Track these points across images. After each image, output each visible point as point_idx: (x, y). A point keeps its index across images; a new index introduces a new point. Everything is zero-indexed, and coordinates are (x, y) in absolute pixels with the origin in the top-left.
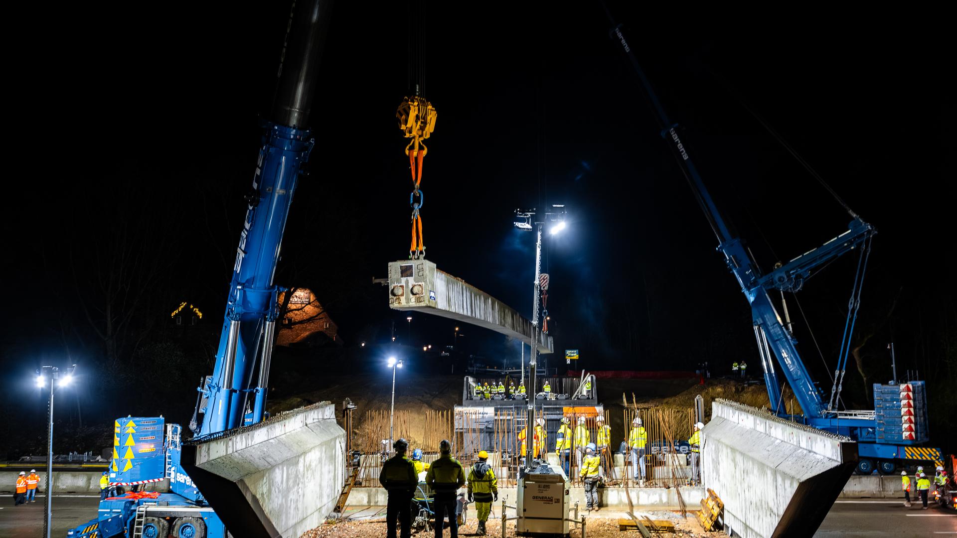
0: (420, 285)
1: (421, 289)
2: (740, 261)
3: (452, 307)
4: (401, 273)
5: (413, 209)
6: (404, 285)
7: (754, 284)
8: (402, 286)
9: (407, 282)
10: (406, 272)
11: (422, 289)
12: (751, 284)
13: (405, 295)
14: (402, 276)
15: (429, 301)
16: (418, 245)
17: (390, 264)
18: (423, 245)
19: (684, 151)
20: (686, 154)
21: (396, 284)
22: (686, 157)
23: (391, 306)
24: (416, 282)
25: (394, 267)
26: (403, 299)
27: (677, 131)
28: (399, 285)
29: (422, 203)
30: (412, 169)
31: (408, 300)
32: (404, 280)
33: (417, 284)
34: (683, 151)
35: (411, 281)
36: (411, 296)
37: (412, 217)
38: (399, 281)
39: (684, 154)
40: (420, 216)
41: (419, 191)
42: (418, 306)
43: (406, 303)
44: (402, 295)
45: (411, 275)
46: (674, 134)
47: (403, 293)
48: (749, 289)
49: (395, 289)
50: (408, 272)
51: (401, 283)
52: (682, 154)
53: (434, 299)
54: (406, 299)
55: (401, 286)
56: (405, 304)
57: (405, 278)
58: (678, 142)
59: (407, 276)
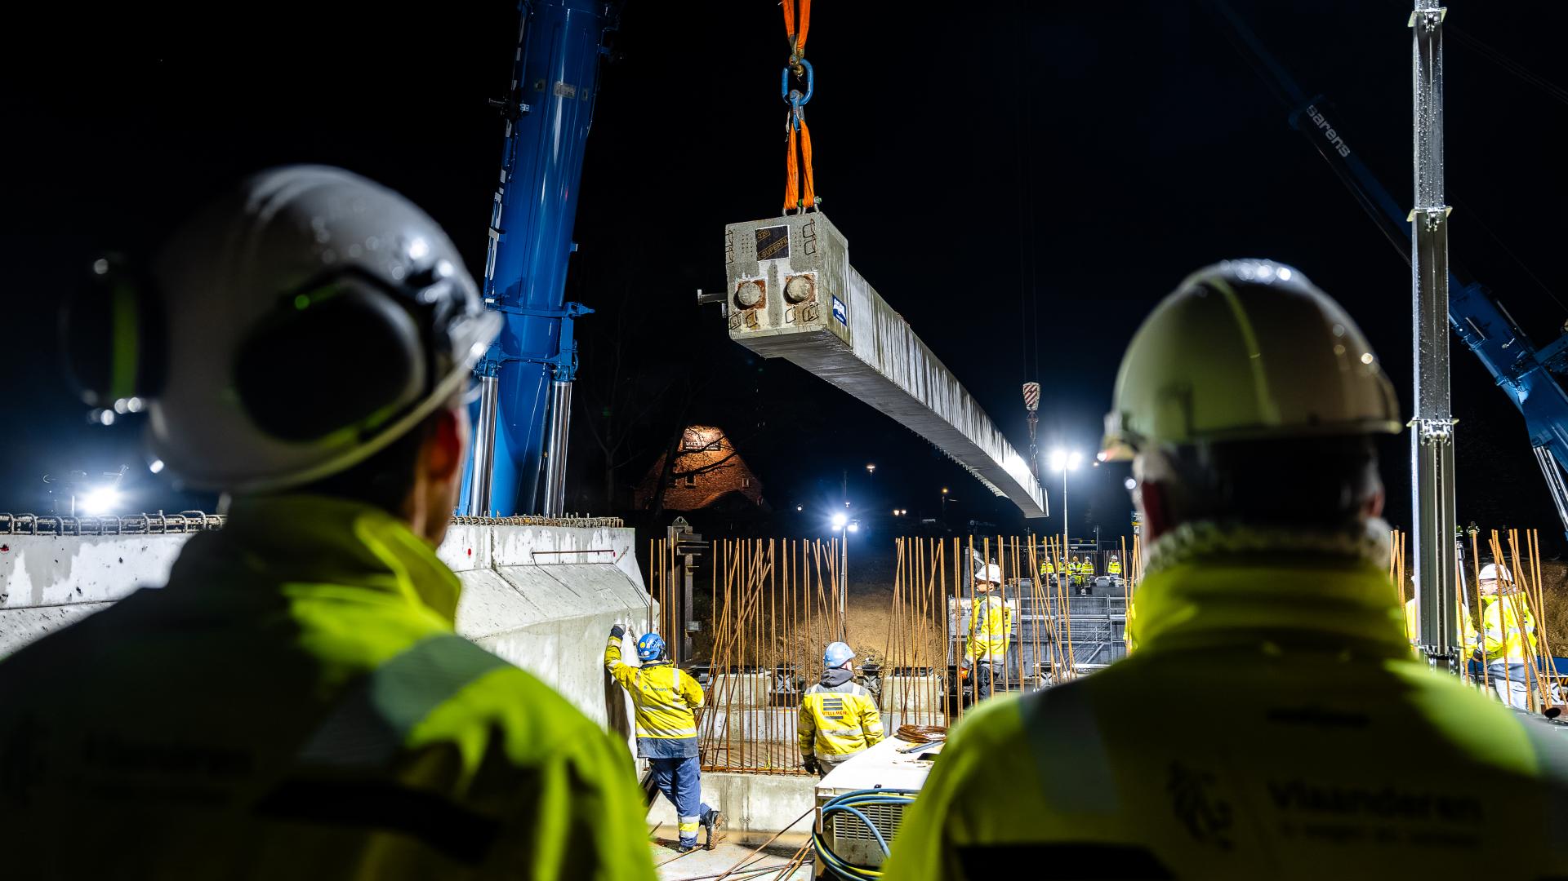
0: (806, 277)
1: (808, 286)
2: (1487, 325)
3: (887, 368)
4: (758, 251)
5: (790, 107)
6: (766, 279)
7: (1525, 365)
8: (760, 283)
9: (773, 272)
10: (771, 246)
11: (812, 287)
12: (1517, 366)
13: (767, 305)
14: (760, 257)
15: (831, 321)
16: (801, 195)
17: (729, 227)
18: (816, 195)
19: (1341, 142)
20: (1345, 147)
21: (744, 278)
22: (1345, 152)
23: (734, 335)
24: (796, 271)
25: (741, 236)
26: (763, 316)
27: (1321, 109)
28: (752, 280)
29: (810, 89)
30: (786, 8)
31: (775, 317)
32: (764, 266)
33: (798, 274)
34: (1338, 143)
35: (784, 266)
36: (785, 306)
37: (787, 126)
38: (751, 269)
39: (1340, 148)
40: (807, 124)
41: (806, 63)
42: (802, 331)
43: (772, 324)
44: (761, 305)
45: (783, 253)
46: (1316, 114)
47: (764, 299)
48: (1513, 377)
49: (743, 290)
50: (776, 246)
51: (757, 273)
52: (1337, 147)
53: (845, 323)
54: (770, 314)
55: (757, 282)
56: (770, 328)
57: (769, 262)
58: (1326, 126)
59: (773, 257)
